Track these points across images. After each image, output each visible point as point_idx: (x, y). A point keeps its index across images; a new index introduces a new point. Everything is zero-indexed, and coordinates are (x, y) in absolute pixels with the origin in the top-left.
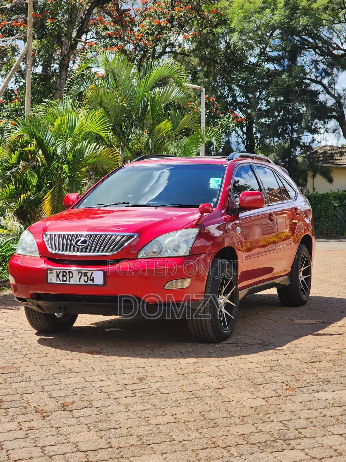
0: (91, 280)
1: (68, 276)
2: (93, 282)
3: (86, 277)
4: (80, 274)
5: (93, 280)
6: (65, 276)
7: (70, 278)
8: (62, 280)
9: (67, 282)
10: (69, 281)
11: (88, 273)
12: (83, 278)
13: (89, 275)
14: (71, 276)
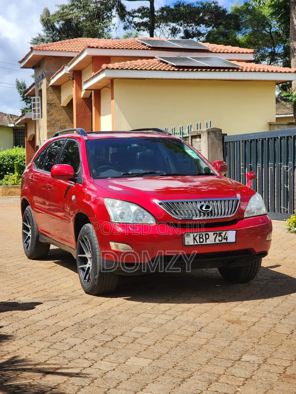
0: (224, 239)
1: (204, 238)
2: (227, 241)
3: (221, 237)
4: (215, 235)
5: (226, 239)
6: (202, 238)
7: (206, 239)
8: (198, 242)
9: (204, 243)
10: (206, 242)
11: (222, 233)
12: (218, 238)
13: (223, 235)
14: (207, 237)
